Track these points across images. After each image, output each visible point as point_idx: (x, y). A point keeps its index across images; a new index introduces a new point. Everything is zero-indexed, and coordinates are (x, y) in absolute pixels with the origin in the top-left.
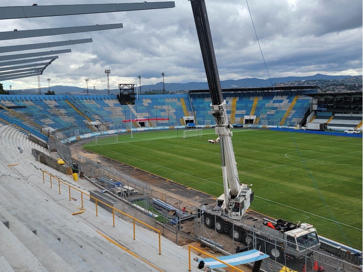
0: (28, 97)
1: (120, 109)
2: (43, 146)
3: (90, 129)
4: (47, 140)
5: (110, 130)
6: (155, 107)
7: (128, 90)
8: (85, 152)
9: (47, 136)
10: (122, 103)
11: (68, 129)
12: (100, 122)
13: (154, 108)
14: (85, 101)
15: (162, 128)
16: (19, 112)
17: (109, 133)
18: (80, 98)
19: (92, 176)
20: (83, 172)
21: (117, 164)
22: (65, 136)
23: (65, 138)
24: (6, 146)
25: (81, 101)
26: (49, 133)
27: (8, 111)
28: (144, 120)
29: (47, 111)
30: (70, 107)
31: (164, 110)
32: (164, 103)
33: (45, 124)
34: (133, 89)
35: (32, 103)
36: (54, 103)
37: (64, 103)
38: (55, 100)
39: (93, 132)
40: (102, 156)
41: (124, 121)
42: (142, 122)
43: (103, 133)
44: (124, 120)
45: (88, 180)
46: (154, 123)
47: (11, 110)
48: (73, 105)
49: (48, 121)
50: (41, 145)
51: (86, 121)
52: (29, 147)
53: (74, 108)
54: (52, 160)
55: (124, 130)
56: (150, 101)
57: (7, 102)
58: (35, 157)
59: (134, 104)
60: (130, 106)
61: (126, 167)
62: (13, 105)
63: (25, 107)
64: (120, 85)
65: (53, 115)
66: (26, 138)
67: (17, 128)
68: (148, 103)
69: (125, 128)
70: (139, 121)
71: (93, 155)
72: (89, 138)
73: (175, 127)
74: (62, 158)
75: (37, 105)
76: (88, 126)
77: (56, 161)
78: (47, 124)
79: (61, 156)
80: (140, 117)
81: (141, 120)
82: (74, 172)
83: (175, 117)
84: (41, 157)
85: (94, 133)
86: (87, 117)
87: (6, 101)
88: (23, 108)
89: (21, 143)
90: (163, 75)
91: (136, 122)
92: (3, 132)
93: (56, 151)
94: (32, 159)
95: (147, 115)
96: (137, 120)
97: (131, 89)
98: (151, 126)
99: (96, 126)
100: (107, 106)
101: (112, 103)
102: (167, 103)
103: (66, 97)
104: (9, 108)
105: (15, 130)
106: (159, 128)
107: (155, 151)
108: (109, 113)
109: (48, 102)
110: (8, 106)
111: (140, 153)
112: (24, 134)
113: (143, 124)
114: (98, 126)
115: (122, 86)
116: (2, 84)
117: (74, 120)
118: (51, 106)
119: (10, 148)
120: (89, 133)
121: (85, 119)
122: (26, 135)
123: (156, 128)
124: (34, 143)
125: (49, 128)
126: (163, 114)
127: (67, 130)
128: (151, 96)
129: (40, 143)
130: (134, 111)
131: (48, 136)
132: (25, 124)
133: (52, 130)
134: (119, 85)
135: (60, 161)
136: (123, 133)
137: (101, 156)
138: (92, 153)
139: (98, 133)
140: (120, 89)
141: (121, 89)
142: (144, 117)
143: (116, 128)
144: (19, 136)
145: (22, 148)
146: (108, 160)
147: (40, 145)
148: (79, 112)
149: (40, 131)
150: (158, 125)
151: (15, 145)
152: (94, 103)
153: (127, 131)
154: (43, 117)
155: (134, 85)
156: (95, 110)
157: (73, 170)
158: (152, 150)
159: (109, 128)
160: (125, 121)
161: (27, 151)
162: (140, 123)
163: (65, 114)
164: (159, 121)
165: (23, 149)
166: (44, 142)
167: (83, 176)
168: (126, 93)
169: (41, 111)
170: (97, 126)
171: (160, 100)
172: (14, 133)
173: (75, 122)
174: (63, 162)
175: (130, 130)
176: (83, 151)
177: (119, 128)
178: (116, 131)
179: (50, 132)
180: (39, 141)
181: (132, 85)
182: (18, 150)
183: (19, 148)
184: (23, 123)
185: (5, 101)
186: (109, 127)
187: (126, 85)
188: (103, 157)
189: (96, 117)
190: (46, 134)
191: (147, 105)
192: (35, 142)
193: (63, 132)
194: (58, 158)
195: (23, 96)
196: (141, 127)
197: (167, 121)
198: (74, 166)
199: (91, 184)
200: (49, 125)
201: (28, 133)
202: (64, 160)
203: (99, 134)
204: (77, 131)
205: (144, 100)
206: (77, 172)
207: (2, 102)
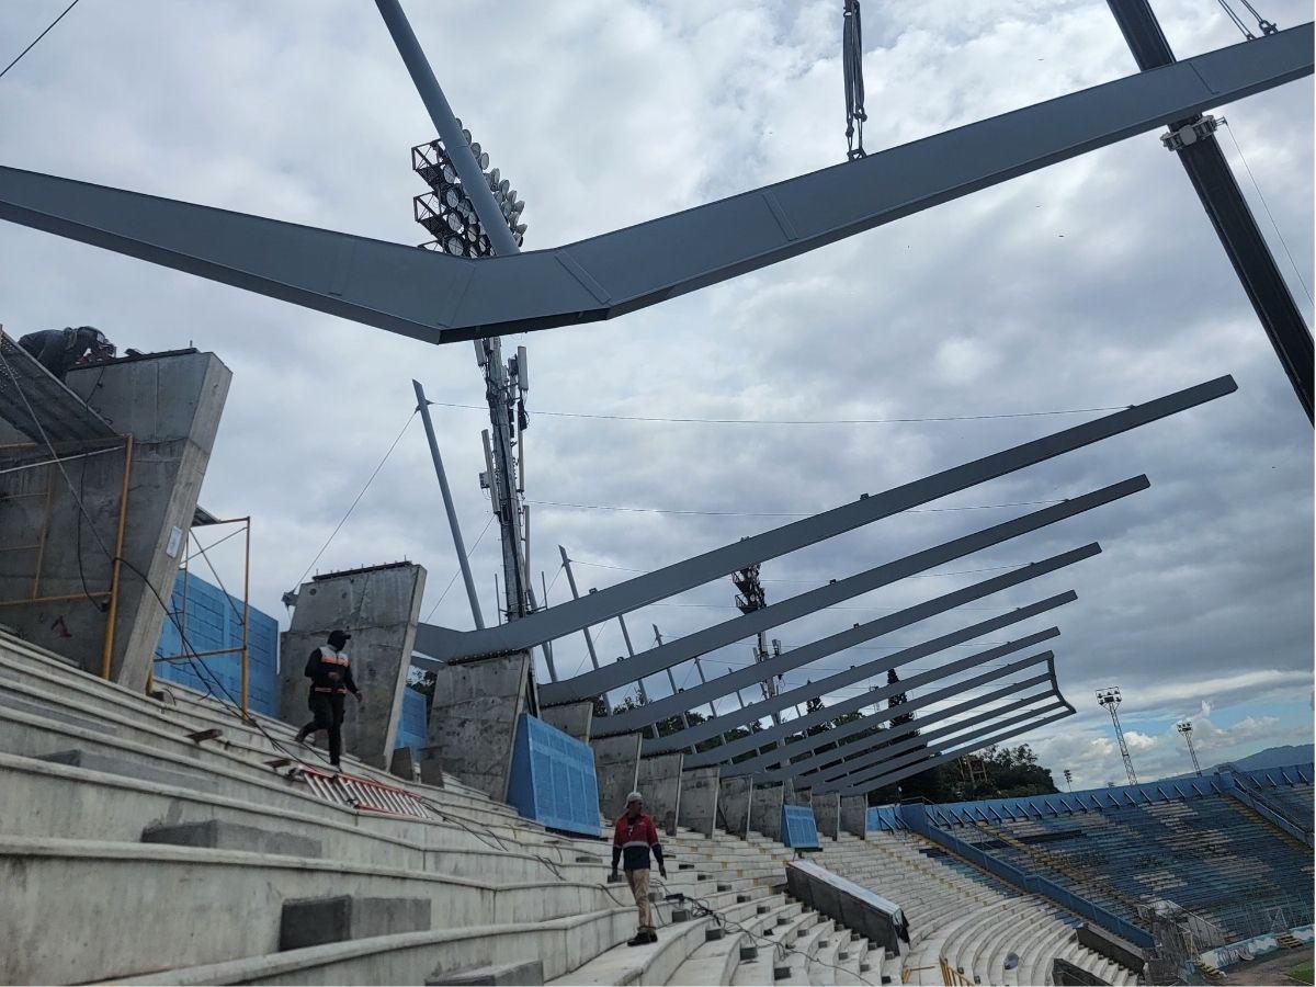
16: (1061, 851)
27: (1025, 853)
29: (1158, 843)
30: (1243, 820)
33: (1150, 891)
35: (1100, 819)
36: (1179, 810)
37: (1218, 805)
38: (1182, 799)
47: (1034, 846)
48: (1255, 811)
49: (1164, 878)
53: (1259, 823)
57: (1020, 822)
62: (1040, 830)
63: (1077, 834)
65: (1178, 856)
67: (1048, 906)
75: (1120, 823)
78: (1160, 889)
87: (1018, 820)
88: (1071, 837)
103: (1220, 781)
104: (1028, 840)
109: (1157, 811)
110: (1025, 835)
117: (1264, 866)
118: (1169, 822)
125: (1165, 903)
132: (1077, 894)
133: (1176, 909)
148: (1279, 835)
149: (1131, 916)
154: (1145, 866)
163: (1224, 850)
169: (1132, 843)
184: (1069, 890)
185: (1014, 821)
200: (1165, 894)
204: (1276, 912)
207: (1007, 823)
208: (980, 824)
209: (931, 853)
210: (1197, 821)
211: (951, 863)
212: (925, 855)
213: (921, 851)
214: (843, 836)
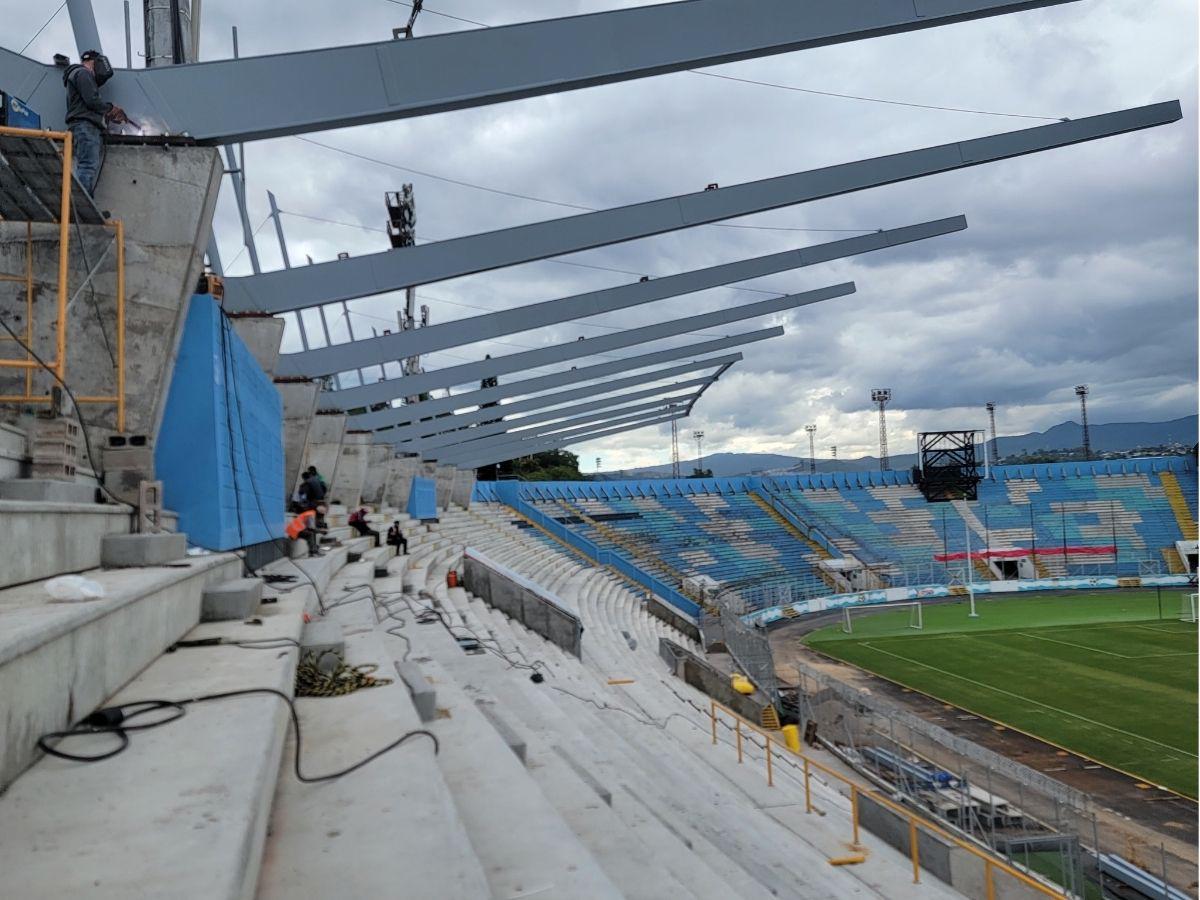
0: (644, 486)
1: (924, 516)
2: (686, 634)
3: (826, 583)
4: (696, 615)
5: (891, 586)
6: (1054, 505)
7: (952, 451)
8: (812, 660)
9: (698, 603)
10: (931, 496)
11: (757, 581)
12: (859, 559)
13: (1050, 511)
14: (808, 492)
15: (1087, 582)
16: (622, 529)
17: (889, 599)
18: (791, 484)
19: (846, 742)
20: (816, 725)
21: (928, 707)
22: (749, 604)
23: (750, 612)
24: (592, 626)
25: (795, 492)
26: (702, 593)
27: (595, 528)
28: (1014, 554)
29: (697, 527)
30: (763, 514)
31: (1094, 519)
32: (1093, 491)
33: (690, 567)
34: (969, 448)
35: (656, 505)
36: (716, 502)
37: (746, 500)
38: (720, 494)
39: (834, 593)
40: (872, 674)
41: (941, 559)
42: (1007, 559)
43: (867, 596)
44: (941, 554)
45: (834, 753)
46: (1054, 564)
47: (602, 523)
48: (773, 508)
49: (700, 557)
50: (682, 631)
51: (812, 558)
52: (651, 633)
53: (775, 518)
54: (717, 675)
55: (940, 590)
56: (1036, 488)
57: (592, 501)
58: (669, 662)
59: (973, 497)
60: (962, 506)
61: (962, 717)
62: (606, 510)
63: (636, 516)
64: (925, 434)
65: (712, 539)
66: (642, 607)
67: (615, 576)
68: (1028, 494)
69: (943, 582)
70: (995, 559)
71: (841, 669)
72: (822, 613)
73: (1145, 581)
74: (744, 674)
75: (669, 509)
76: (818, 573)
77: (729, 682)
78: (697, 565)
79: (739, 666)
80: (1001, 544)
81: (1004, 554)
82: (785, 721)
83: (1139, 542)
84: (687, 665)
85: (839, 598)
86: (816, 543)
87: (589, 500)
88: (630, 518)
89: (629, 621)
90: (1082, 393)
91: (985, 560)
92: (583, 587)
93: (725, 650)
94: (661, 671)
95: (1026, 534)
96: (988, 555)
97: (961, 449)
98: (1044, 574)
99: (843, 574)
100: (880, 506)
101: (897, 496)
102: (1105, 491)
103: (751, 481)
104: (598, 518)
105: (612, 583)
106: (1075, 583)
107: (1072, 668)
108: (888, 530)
109: (699, 499)
110: (595, 513)
111: (1011, 672)
112: (634, 595)
113: (1010, 570)
114: (849, 572)
115: (929, 438)
116: (576, 457)
117: (775, 553)
118: (707, 511)
119: (603, 632)
120: (822, 595)
121: (810, 551)
122: (640, 599)
123: (1064, 584)
124: (661, 623)
125: (702, 577)
126: (1088, 532)
127: (752, 585)
128: (1040, 468)
129: (679, 623)
130: (976, 524)
131: (701, 602)
132: (637, 566)
133: (711, 583)
134: (921, 437)
135: (741, 684)
136: (938, 598)
137: (867, 674)
138: (837, 663)
139: (851, 596)
140: (925, 451)
141: (928, 451)
142: (1015, 544)
143: (913, 583)
144: (623, 600)
145: (633, 635)
146: (895, 691)
147: (680, 630)
148: (788, 529)
149: (677, 586)
150: (1073, 571)
151: (616, 627)
152: (835, 496)
153: (952, 593)
154: (686, 545)
155: (972, 435)
156: (838, 521)
157: (779, 714)
158: (1056, 662)
159: (886, 582)
160: (945, 558)
161: (647, 644)
162: (998, 564)
163: (746, 537)
164: (1074, 556)
165: (638, 640)
166: (691, 619)
167: (816, 739)
168: (945, 461)
169: (678, 526)
170: (846, 574)
171: (1074, 484)
172: (611, 593)
173: (777, 560)
174: (749, 688)
175: (963, 590)
176: (806, 654)
177: (925, 580)
178: (913, 592)
179: (706, 590)
180: (677, 619)
181: (965, 432)
182: (624, 641)
183: (626, 635)
184: (631, 562)
185: (587, 501)
186: (888, 576)
187: (944, 434)
188: (876, 679)
189: (845, 543)
190: (694, 598)
191: (1025, 501)
192: (664, 620)
193: (744, 591)
194: (733, 672)
195: (632, 485)
196: (1006, 579)
197: (1106, 559)
198: (783, 703)
199: (846, 767)
200: (703, 570)
201: (645, 594)
202: (750, 681)
203: (854, 599)
204: (785, 589)
205: (1012, 484)
206: (795, 722)
207: (580, 502)
208: (560, 501)
209: (522, 525)
210: (728, 512)
211: (538, 534)
212: (516, 527)
213: (513, 523)
214: (452, 506)
